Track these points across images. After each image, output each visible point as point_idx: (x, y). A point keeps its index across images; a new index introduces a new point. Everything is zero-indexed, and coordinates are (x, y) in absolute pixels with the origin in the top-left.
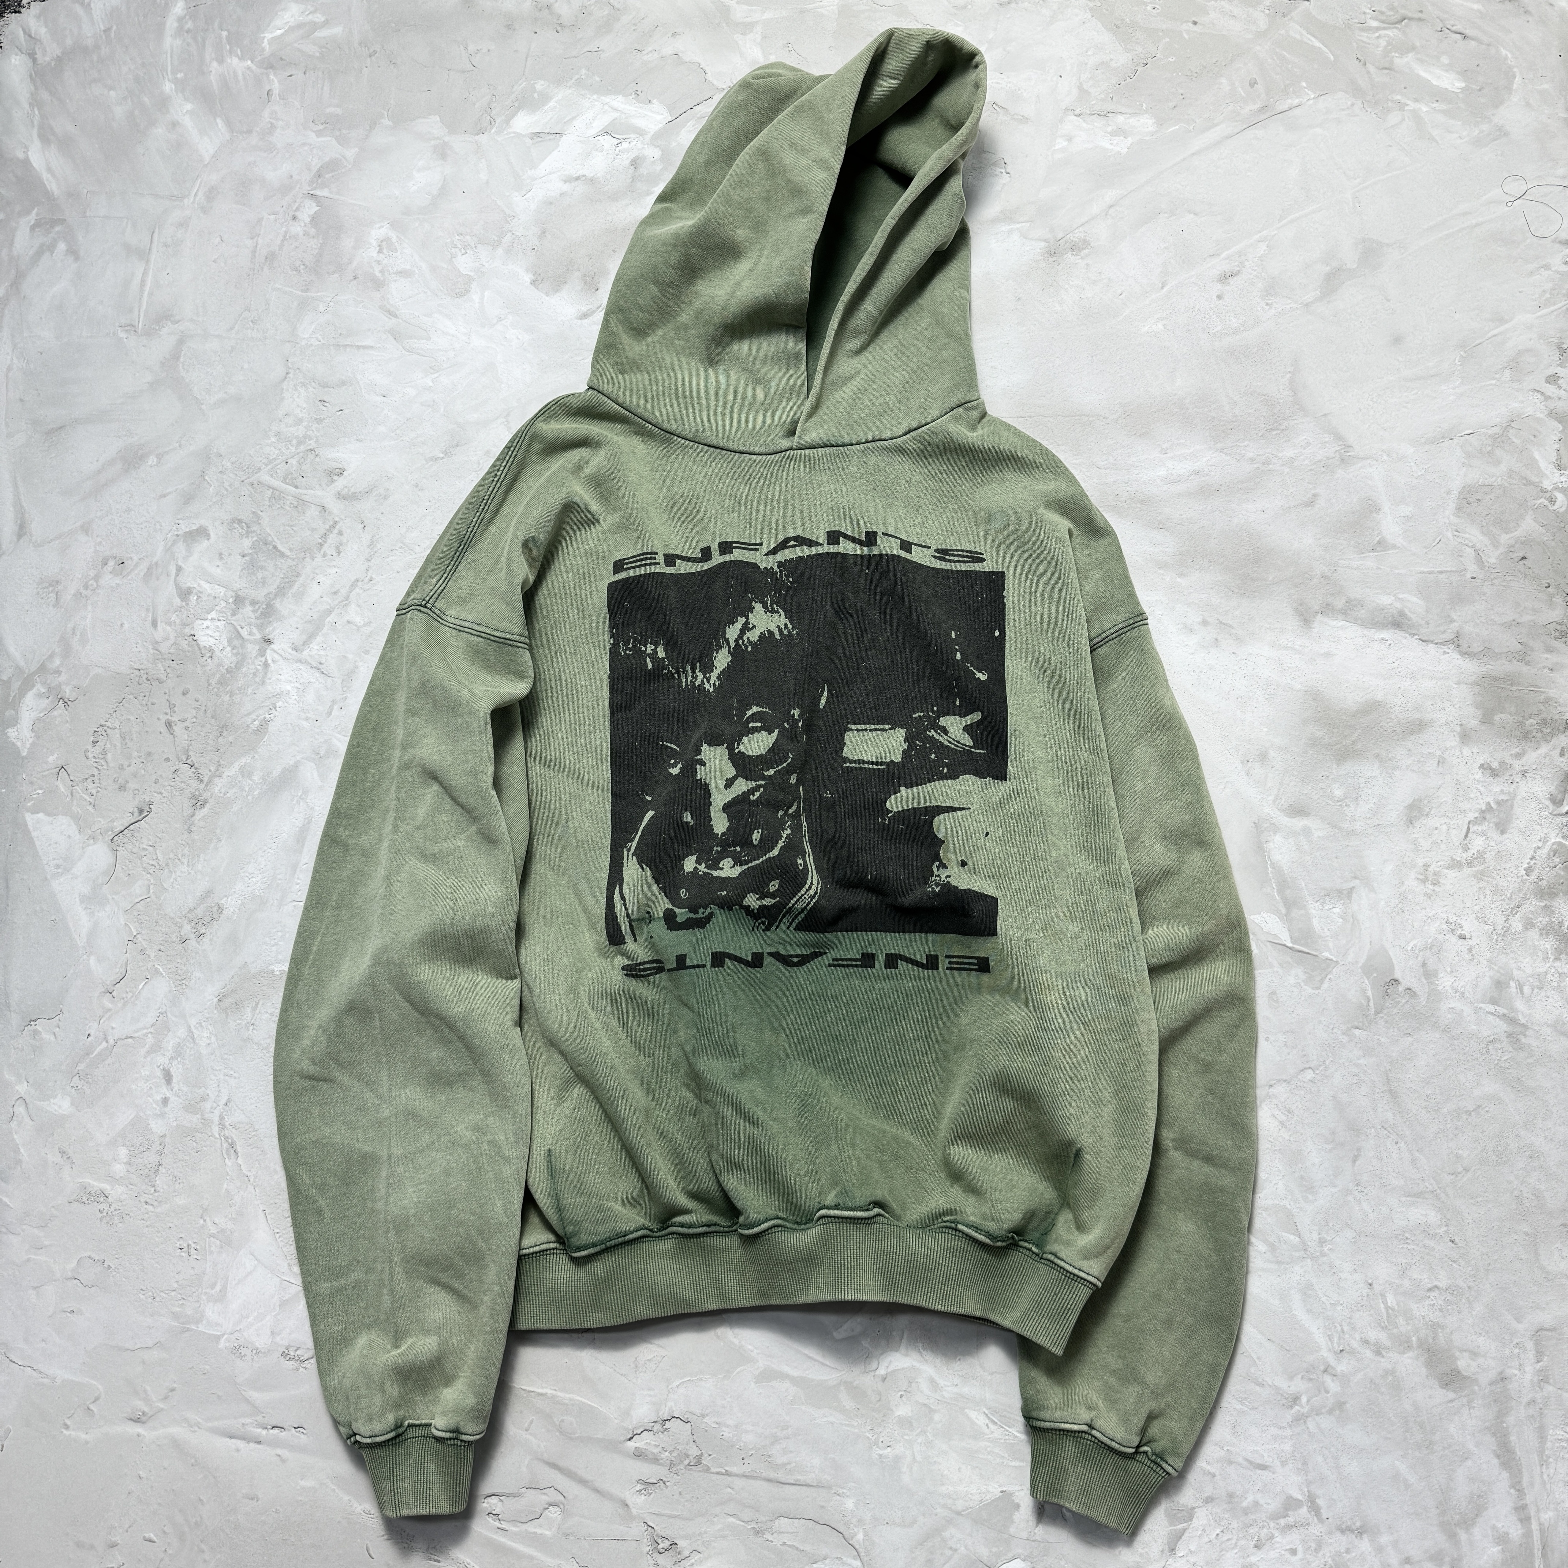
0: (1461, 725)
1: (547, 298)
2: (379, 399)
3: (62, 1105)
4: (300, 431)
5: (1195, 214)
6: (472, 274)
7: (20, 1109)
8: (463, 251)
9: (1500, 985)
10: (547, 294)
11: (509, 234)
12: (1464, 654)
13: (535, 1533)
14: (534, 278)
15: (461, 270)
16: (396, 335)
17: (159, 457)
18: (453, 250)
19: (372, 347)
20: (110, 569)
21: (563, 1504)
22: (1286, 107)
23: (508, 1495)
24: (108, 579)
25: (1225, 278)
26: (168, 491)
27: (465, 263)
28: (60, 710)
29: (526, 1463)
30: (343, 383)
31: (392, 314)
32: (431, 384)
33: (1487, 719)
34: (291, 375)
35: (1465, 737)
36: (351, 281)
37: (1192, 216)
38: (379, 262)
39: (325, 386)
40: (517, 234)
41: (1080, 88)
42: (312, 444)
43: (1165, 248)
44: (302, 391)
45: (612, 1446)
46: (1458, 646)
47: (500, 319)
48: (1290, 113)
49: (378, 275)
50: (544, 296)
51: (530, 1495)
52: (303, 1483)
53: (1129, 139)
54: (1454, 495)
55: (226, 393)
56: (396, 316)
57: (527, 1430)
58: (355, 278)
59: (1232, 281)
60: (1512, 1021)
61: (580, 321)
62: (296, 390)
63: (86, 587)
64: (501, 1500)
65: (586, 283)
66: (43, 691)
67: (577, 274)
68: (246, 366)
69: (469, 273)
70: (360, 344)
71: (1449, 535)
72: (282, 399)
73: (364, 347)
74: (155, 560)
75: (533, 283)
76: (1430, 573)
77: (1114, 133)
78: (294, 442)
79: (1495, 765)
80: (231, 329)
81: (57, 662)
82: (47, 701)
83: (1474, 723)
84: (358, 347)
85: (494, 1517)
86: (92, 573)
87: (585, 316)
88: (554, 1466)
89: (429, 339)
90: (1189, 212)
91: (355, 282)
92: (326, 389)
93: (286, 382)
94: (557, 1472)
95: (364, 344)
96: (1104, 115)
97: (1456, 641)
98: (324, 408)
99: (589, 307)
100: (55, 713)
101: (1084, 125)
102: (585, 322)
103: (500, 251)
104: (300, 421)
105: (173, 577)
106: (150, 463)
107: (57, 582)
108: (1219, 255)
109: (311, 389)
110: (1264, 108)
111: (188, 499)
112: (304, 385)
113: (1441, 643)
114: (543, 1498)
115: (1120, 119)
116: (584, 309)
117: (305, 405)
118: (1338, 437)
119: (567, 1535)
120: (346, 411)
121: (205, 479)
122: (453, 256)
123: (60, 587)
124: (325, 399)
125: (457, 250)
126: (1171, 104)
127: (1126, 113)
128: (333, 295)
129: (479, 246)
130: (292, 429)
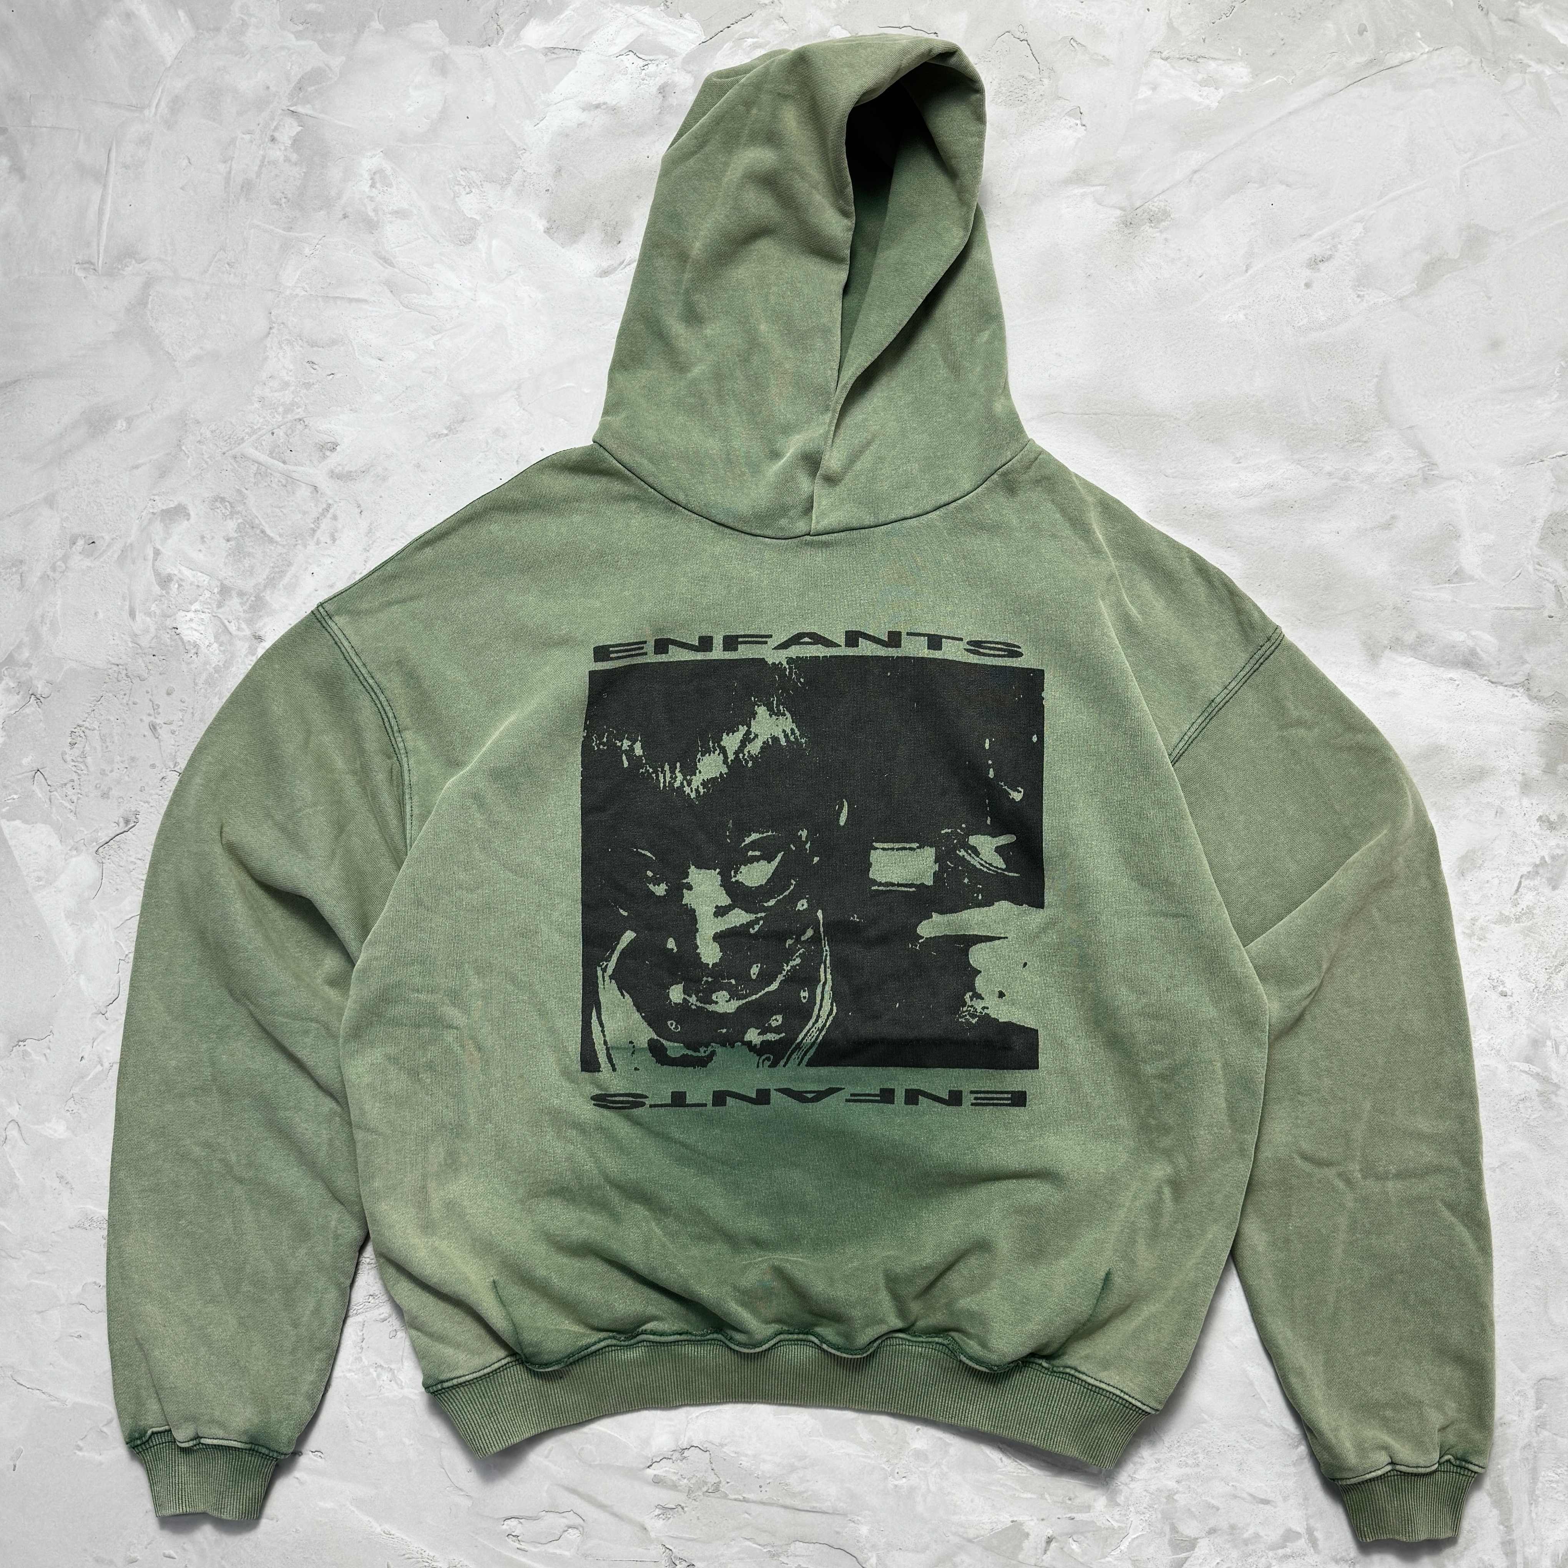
0: (1523, 774)
1: (563, 250)
2: (375, 363)
3: (57, 1129)
4: (287, 397)
5: (1287, 185)
6: (478, 218)
7: (13, 1133)
8: (468, 190)
9: (1536, 1043)
10: (563, 245)
11: (520, 171)
12: (1531, 697)
13: (554, 1554)
14: (547, 225)
15: (465, 212)
16: (392, 287)
17: (129, 421)
18: (457, 188)
19: (366, 301)
20: (80, 549)
21: (583, 1527)
22: (1396, 62)
23: (527, 1518)
24: (78, 562)
25: (1315, 263)
26: (140, 461)
27: (469, 204)
28: (32, 708)
29: (546, 1488)
30: (334, 342)
31: (387, 261)
32: (433, 347)
33: (1550, 769)
34: (274, 331)
35: (1527, 787)
36: (341, 220)
37: (1284, 187)
38: (372, 199)
39: (313, 344)
40: (529, 171)
41: (1170, 25)
42: (300, 412)
43: (1253, 224)
44: (287, 348)
45: (631, 1473)
46: (1528, 689)
47: (510, 273)
48: (1401, 69)
49: (372, 214)
50: (560, 248)
51: (550, 1518)
52: (321, 1504)
53: (1221, 90)
54: (1540, 523)
55: (201, 348)
56: (391, 265)
57: (547, 1457)
58: (345, 216)
59: (1322, 267)
60: (1545, 1080)
61: (599, 279)
62: (281, 348)
63: (54, 569)
64: (521, 1523)
65: (606, 233)
66: (12, 685)
67: (596, 222)
68: (223, 317)
69: (475, 217)
70: (351, 296)
71: (1530, 568)
72: (266, 359)
73: (358, 300)
74: (129, 541)
75: (547, 231)
76: (1508, 609)
77: (1204, 83)
78: (281, 409)
79: (1553, 817)
80: (205, 272)
81: (26, 654)
82: (18, 697)
83: (1536, 772)
84: (351, 300)
85: (514, 1538)
86: (59, 553)
87: (605, 273)
88: (574, 1491)
89: (429, 293)
90: (1282, 182)
91: (345, 221)
92: (315, 349)
93: (269, 339)
94: (576, 1497)
95: (356, 296)
96: (1195, 60)
97: (1526, 685)
98: (313, 371)
99: (610, 262)
100: (27, 710)
101: (1172, 72)
102: (605, 280)
103: (509, 191)
104: (287, 384)
105: (150, 563)
106: (119, 427)
107: (21, 562)
108: (1310, 235)
109: (298, 348)
110: (1371, 62)
111: (163, 472)
112: (289, 342)
113: (1511, 686)
114: (563, 1522)
115: (1213, 65)
116: (605, 265)
117: (291, 367)
118: (1423, 453)
119: (585, 1556)
120: (338, 376)
121: (181, 450)
122: (456, 195)
123: (25, 568)
124: (314, 360)
125: (461, 188)
126: (1270, 51)
127: (1219, 59)
128: (321, 236)
129: (485, 183)
130: (276, 394)
